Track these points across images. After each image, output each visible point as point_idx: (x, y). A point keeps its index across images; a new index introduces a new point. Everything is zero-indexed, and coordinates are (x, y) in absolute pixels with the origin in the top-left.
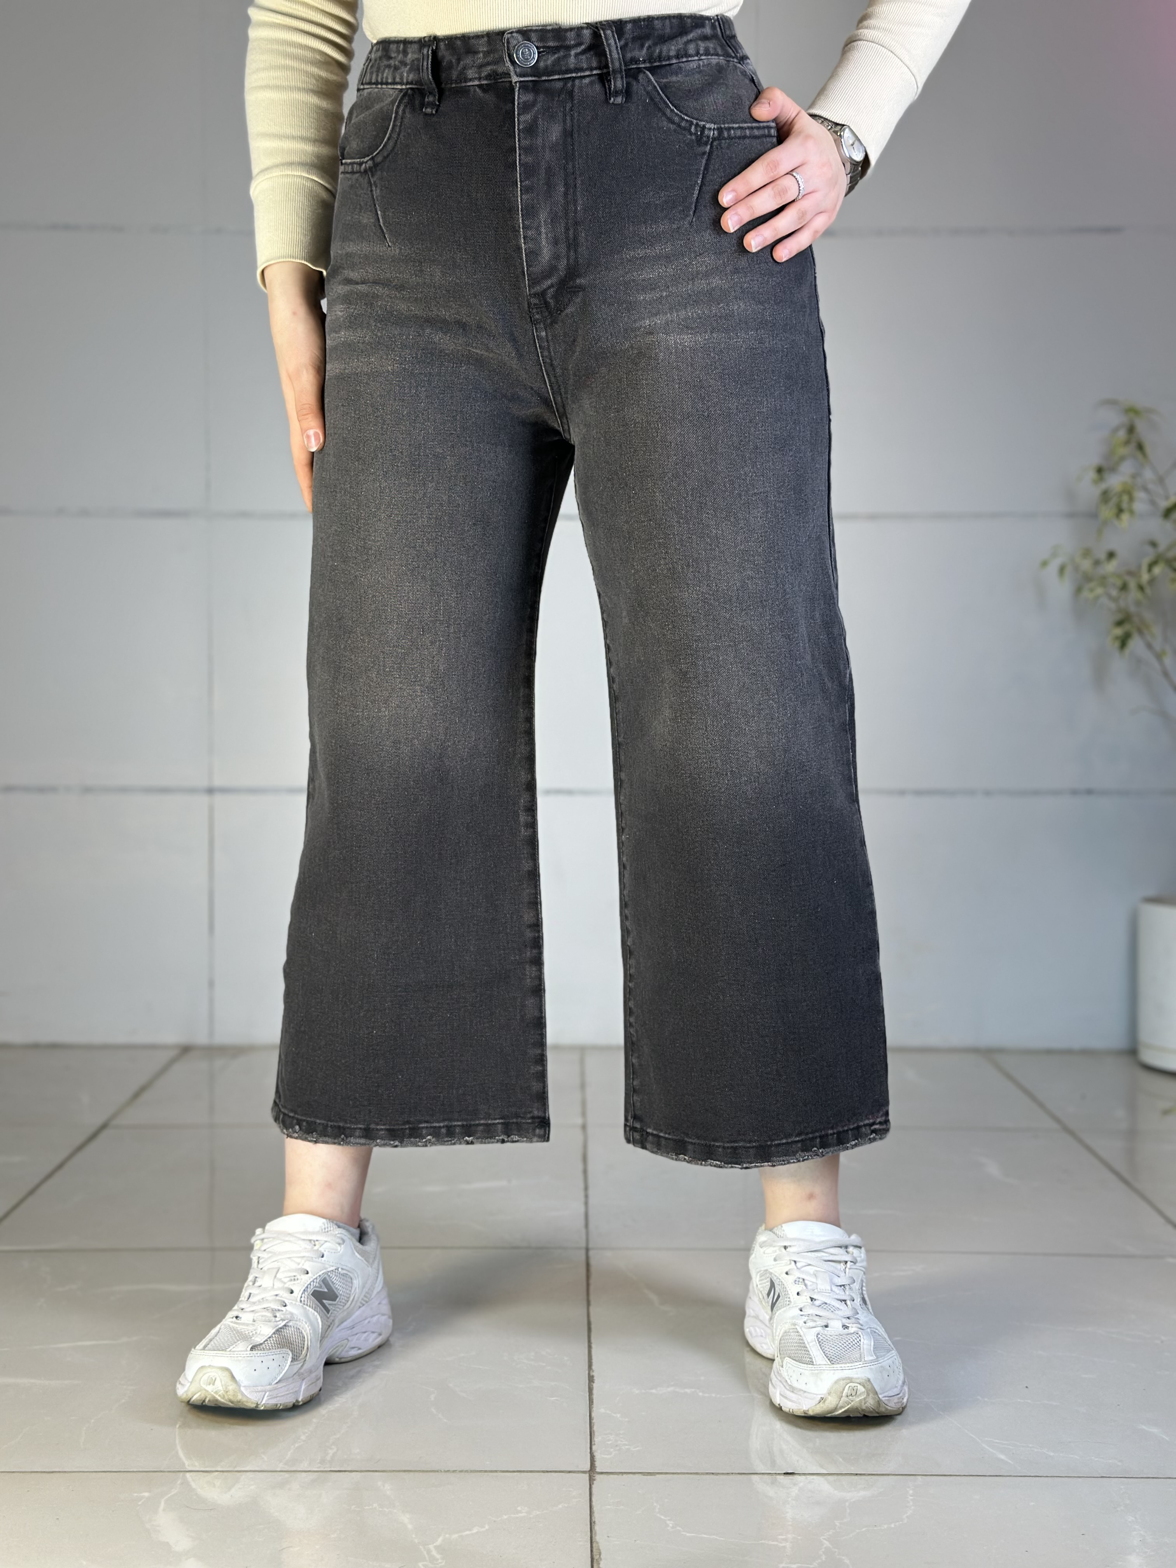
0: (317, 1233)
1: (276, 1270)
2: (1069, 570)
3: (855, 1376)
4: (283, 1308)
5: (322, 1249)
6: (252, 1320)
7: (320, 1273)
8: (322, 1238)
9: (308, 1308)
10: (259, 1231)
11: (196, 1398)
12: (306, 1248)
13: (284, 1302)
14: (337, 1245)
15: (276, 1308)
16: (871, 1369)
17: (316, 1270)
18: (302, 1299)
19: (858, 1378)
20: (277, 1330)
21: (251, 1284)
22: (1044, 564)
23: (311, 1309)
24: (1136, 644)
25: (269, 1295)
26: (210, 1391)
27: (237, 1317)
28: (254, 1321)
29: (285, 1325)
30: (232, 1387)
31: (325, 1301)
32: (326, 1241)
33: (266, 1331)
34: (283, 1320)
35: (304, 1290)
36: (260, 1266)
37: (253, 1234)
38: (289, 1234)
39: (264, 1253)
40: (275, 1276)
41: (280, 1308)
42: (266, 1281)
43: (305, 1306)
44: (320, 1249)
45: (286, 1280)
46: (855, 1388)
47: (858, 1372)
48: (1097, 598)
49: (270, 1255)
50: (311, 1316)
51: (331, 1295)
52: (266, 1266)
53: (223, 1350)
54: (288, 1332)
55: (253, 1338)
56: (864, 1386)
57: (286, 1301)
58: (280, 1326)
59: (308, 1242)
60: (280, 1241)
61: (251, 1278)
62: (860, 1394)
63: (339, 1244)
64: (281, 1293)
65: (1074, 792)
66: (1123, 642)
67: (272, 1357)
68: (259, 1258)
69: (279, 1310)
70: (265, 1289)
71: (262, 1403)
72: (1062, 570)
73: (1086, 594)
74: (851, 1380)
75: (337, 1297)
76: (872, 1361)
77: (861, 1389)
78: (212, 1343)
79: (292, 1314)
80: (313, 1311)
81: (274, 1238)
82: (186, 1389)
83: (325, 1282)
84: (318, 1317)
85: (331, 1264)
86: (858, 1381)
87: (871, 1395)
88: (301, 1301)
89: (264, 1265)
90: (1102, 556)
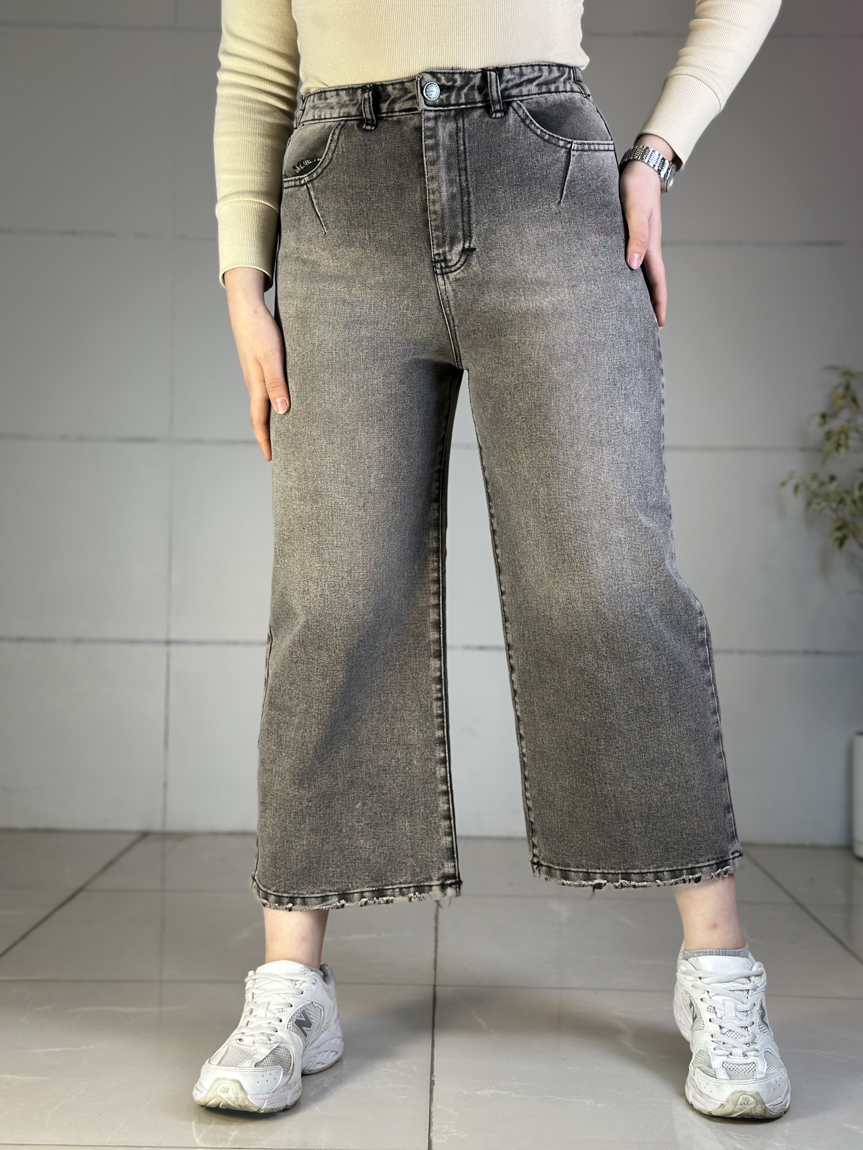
0: (298, 974)
1: (267, 1004)
2: (802, 488)
3: (748, 1090)
4: (275, 1033)
5: (301, 988)
6: (252, 1042)
7: (301, 1006)
8: (301, 978)
9: (293, 1033)
10: (251, 973)
11: (212, 1102)
12: (289, 987)
13: (276, 1029)
14: (312, 985)
15: (270, 1033)
16: (760, 1085)
17: (298, 1004)
18: (289, 1026)
19: (750, 1091)
20: (272, 1051)
21: (248, 1014)
22: (783, 484)
23: (295, 1034)
24: (851, 544)
25: (264, 1023)
26: (224, 1097)
27: (240, 1040)
28: (254, 1043)
29: (277, 1047)
30: (241, 1095)
31: (304, 1028)
32: (304, 982)
33: (265, 1051)
34: (276, 1043)
35: (290, 1020)
36: (254, 1000)
37: (247, 975)
38: (277, 975)
39: (258, 990)
40: (267, 1008)
41: (272, 1033)
42: (260, 1012)
43: (291, 1032)
44: (300, 988)
45: (276, 1011)
46: (747, 1099)
47: (750, 1087)
48: (822, 509)
49: (262, 991)
50: (296, 1040)
51: (308, 1024)
52: (259, 1000)
53: (234, 1066)
54: (281, 1051)
55: (255, 1056)
56: (754, 1098)
57: (277, 1028)
58: (274, 1047)
59: (291, 982)
60: (269, 981)
61: (246, 1009)
62: (751, 1104)
63: (314, 984)
64: (273, 1021)
65: (806, 653)
66: (842, 541)
67: (270, 1072)
68: (253, 993)
69: (272, 1035)
70: (261, 1018)
71: (264, 1107)
72: (796, 488)
73: (814, 506)
74: (744, 1093)
75: (311, 1024)
76: (761, 1079)
77: (752, 1100)
78: (224, 1060)
79: (281, 1037)
80: (297, 1036)
81: (265, 978)
82: (204, 1095)
83: (304, 1013)
84: (300, 1040)
85: (308, 999)
86: (750, 1094)
87: (759, 1105)
88: (288, 1028)
89: (258, 999)
90: (825, 478)
